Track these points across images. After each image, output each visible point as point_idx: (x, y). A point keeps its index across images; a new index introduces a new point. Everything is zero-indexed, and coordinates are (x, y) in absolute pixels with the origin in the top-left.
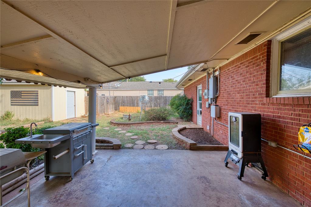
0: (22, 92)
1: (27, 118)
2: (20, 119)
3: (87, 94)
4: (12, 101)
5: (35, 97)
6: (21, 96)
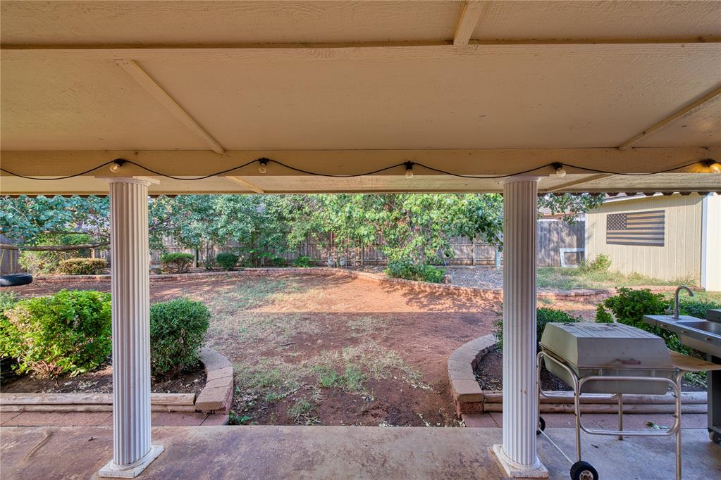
0: (628, 216)
1: (635, 273)
2: (622, 272)
4: (608, 236)
5: (657, 226)
6: (626, 224)
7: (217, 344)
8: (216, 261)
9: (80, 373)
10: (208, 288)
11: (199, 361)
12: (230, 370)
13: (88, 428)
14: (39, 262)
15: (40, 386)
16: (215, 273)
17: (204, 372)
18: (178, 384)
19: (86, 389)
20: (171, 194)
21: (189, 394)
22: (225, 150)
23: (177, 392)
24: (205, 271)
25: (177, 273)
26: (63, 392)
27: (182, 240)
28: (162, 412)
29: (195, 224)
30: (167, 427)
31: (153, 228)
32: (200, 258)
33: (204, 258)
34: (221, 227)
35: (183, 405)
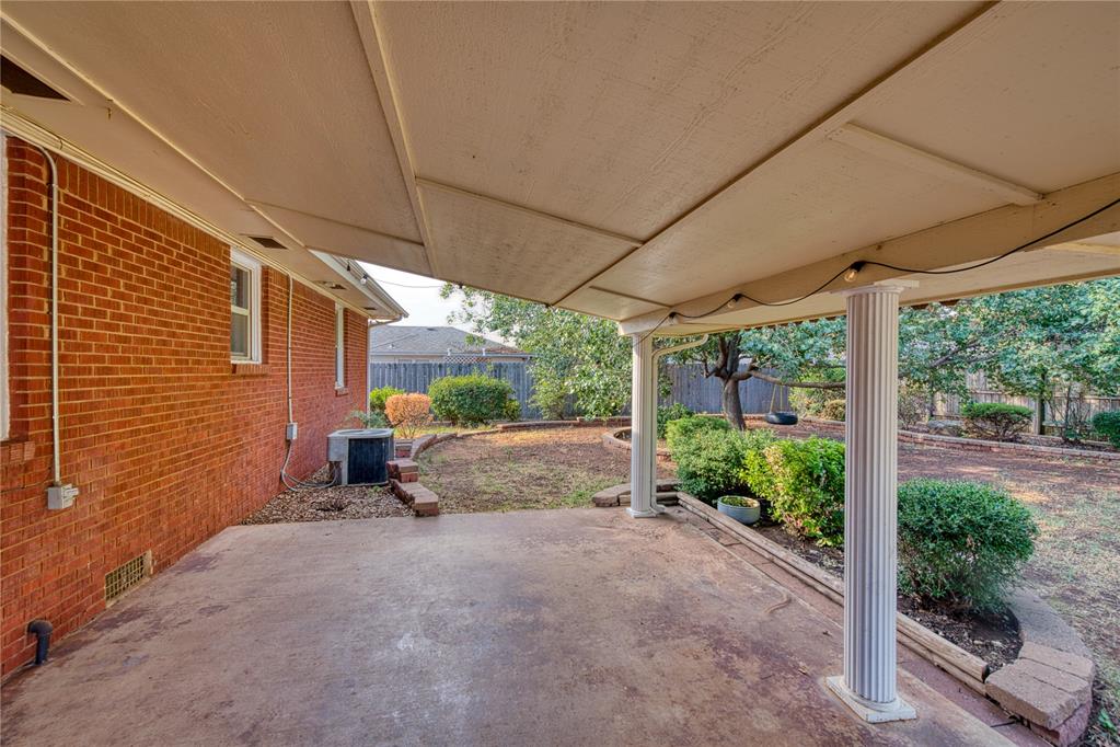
7: (1064, 598)
8: (1090, 427)
9: (826, 545)
10: (1060, 480)
11: (1009, 611)
12: (1086, 668)
13: (825, 617)
14: (806, 401)
15: (788, 543)
16: (1086, 453)
17: (1017, 636)
18: (960, 630)
19: (831, 568)
20: (949, 299)
21: (979, 659)
22: (1043, 195)
23: (956, 644)
24: (1059, 444)
25: (992, 438)
26: (807, 558)
27: (1003, 379)
28: (924, 658)
29: (1033, 349)
30: (928, 688)
31: (947, 359)
32: (1048, 416)
33: (1058, 417)
34: (1103, 353)
35: (964, 671)
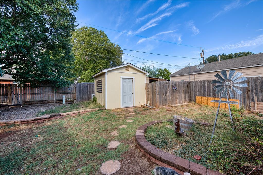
0: (99, 82)
3: (149, 80)
4: (97, 89)
5: (101, 85)
